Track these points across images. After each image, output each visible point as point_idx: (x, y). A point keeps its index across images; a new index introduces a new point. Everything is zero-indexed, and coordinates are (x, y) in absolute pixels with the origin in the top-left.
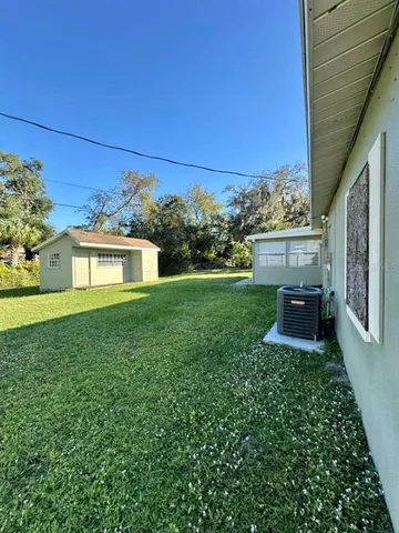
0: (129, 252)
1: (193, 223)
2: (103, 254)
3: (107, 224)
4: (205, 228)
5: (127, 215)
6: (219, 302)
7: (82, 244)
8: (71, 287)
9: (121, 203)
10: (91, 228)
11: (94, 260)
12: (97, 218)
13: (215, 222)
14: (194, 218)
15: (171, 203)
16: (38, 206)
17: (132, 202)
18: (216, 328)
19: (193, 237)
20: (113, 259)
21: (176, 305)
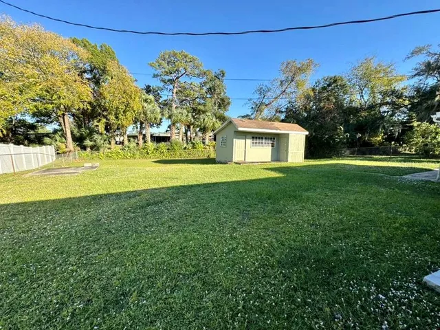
0: (278, 135)
1: (356, 104)
2: (256, 136)
3: (266, 112)
4: (372, 107)
5: (283, 103)
6: (364, 198)
7: (240, 129)
8: (231, 161)
9: (278, 92)
10: (252, 117)
11: (249, 141)
12: (258, 108)
13: (388, 100)
14: (357, 98)
15: (329, 85)
16: (223, 104)
17: (288, 91)
18: (343, 230)
19: (352, 120)
20: (264, 141)
21: (307, 190)
